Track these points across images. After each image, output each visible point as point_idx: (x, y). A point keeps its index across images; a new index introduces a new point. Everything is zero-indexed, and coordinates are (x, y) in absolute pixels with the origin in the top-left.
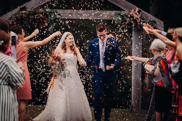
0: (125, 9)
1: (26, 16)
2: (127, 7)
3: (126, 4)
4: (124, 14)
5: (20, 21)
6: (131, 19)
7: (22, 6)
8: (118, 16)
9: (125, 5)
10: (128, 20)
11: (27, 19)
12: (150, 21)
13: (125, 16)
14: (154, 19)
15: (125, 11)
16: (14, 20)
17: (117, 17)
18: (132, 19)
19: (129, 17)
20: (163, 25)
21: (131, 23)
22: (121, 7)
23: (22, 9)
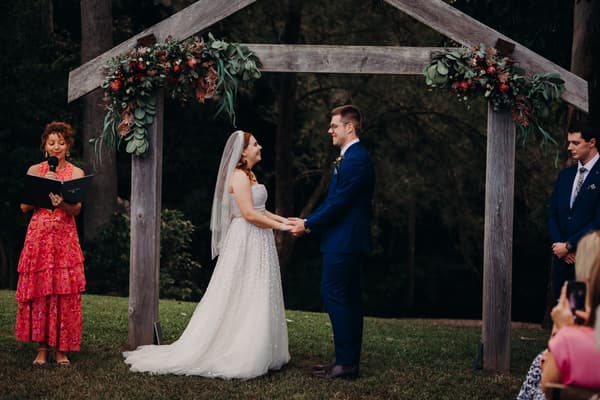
0: (461, 42)
1: (148, 63)
2: (469, 34)
3: (466, 24)
4: (459, 56)
5: (131, 80)
6: (479, 72)
7: (143, 35)
8: (436, 63)
9: (463, 27)
10: (470, 74)
11: (153, 72)
12: (541, 79)
13: (459, 64)
14: (556, 72)
15: (460, 45)
16: (114, 74)
17: (434, 67)
18: (483, 72)
19: (472, 67)
20: (586, 90)
21: (478, 85)
22: (448, 34)
23: (142, 43)
